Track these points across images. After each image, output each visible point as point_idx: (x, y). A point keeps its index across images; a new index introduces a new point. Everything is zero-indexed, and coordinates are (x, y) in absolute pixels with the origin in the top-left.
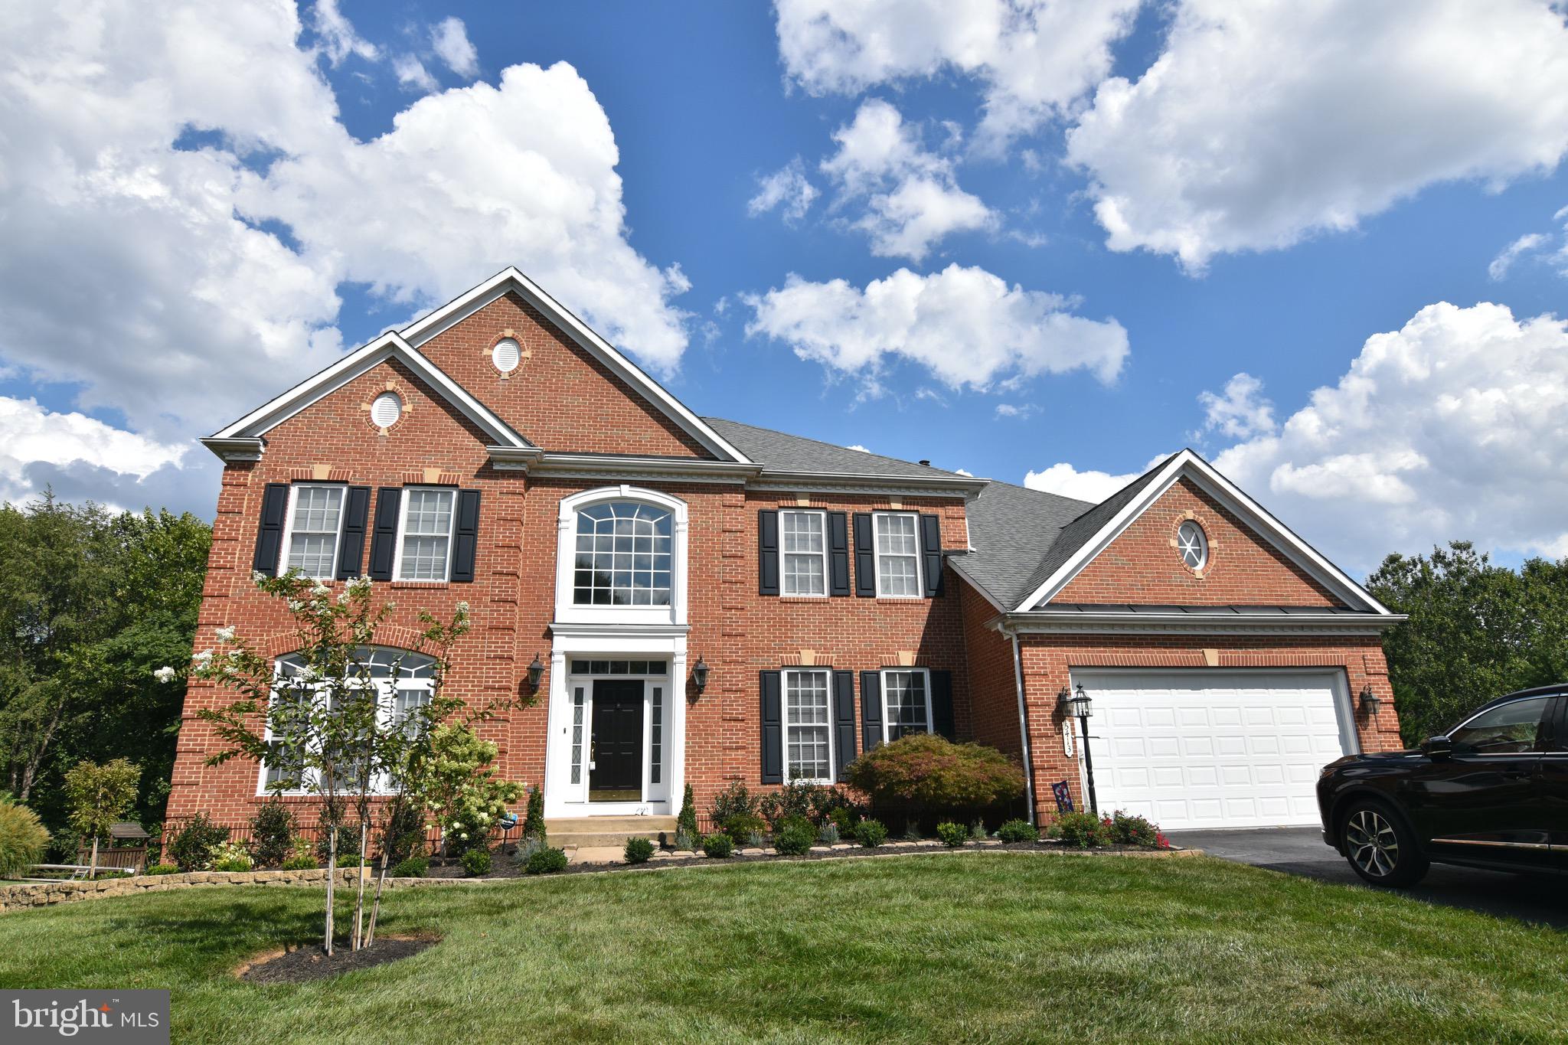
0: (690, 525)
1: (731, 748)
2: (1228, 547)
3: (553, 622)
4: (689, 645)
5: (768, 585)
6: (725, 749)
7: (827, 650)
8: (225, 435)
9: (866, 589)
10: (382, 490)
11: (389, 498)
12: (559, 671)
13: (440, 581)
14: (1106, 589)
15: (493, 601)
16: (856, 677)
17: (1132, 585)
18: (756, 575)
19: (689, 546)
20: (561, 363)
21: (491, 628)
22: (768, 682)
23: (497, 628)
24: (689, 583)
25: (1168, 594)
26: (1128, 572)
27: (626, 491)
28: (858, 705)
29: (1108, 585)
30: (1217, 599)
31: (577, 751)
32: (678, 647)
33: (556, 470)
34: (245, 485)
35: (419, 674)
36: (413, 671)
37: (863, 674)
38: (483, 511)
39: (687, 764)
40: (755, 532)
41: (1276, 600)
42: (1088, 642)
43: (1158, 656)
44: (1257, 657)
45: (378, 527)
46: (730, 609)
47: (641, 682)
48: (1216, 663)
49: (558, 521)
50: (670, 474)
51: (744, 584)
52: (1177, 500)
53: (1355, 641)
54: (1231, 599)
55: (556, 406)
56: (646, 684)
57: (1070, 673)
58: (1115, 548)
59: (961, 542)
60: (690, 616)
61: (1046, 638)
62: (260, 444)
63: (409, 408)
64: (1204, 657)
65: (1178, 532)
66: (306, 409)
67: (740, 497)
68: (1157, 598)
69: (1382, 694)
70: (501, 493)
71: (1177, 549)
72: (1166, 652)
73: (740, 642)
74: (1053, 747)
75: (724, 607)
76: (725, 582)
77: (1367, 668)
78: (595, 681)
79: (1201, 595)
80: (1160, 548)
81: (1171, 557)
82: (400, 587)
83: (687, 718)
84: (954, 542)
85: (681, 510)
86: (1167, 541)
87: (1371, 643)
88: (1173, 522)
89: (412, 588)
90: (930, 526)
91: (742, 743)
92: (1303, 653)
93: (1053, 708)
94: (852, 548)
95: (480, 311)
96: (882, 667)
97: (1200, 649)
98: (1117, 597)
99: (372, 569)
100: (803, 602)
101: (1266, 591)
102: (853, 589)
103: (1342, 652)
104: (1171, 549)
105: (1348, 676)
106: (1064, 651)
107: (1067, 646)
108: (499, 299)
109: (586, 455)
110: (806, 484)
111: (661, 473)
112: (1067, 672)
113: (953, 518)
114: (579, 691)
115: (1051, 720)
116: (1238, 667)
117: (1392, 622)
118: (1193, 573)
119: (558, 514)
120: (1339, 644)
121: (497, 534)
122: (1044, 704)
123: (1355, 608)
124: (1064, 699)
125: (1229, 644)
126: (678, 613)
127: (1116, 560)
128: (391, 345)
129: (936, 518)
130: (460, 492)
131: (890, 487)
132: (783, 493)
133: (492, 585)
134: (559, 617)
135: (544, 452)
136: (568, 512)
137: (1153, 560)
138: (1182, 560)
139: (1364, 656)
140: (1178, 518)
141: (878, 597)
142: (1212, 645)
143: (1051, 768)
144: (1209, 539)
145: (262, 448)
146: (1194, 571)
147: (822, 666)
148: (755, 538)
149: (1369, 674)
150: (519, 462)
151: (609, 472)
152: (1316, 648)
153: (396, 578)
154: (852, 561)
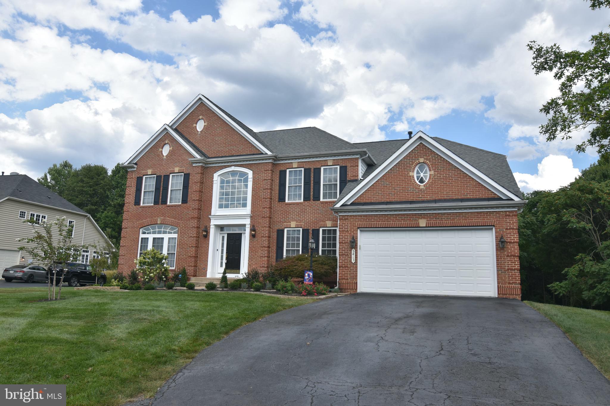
0: (253, 179)
2: (439, 173)
3: (211, 215)
4: (251, 221)
5: (282, 198)
6: (261, 257)
7: (301, 221)
8: (126, 164)
9: (317, 198)
10: (164, 176)
11: (167, 177)
12: (212, 231)
13: (179, 204)
14: (378, 196)
15: (192, 209)
16: (311, 232)
17: (390, 193)
18: (277, 195)
19: (253, 186)
20: (216, 125)
21: (192, 218)
22: (280, 233)
23: (193, 218)
24: (252, 200)
25: (406, 196)
26: (388, 188)
27: (233, 168)
29: (378, 194)
30: (429, 197)
31: (222, 257)
32: (247, 222)
33: (213, 163)
34: (132, 178)
35: (174, 233)
36: (172, 232)
37: (313, 230)
38: (190, 180)
39: (249, 262)
40: (278, 179)
41: (460, 196)
42: (367, 218)
43: (397, 223)
44: (446, 222)
45: (163, 188)
46: (265, 208)
47: (241, 234)
48: (425, 226)
49: (213, 181)
50: (247, 161)
51: (271, 199)
52: (416, 154)
53: (502, 214)
54: (437, 197)
55: (214, 141)
56: (242, 234)
57: (359, 231)
58: (384, 178)
59: (355, 176)
60: (251, 211)
61: (350, 217)
62: (134, 165)
63: (171, 148)
64: (418, 223)
65: (417, 168)
66: (146, 153)
67: (270, 166)
68: (400, 198)
69: (512, 238)
70: (195, 173)
71: (414, 176)
72: (401, 221)
73: (268, 220)
74: (348, 259)
75: (263, 208)
76: (263, 198)
77: (506, 226)
78: (228, 234)
79: (422, 196)
80: (405, 177)
81: (410, 180)
82: (169, 206)
83: (249, 246)
84: (353, 176)
85: (250, 173)
86: (409, 173)
87: (511, 214)
88: (413, 165)
89: (172, 206)
90: (344, 170)
91: (266, 255)
92: (471, 220)
93: (349, 244)
94: (312, 182)
95: (193, 111)
96: (320, 227)
97: (418, 219)
98: (383, 199)
99: (162, 201)
100: (294, 204)
101: (456, 192)
102: (312, 198)
103: (493, 219)
104: (410, 176)
105: (495, 230)
106: (356, 222)
107: (358, 220)
108: (198, 106)
109: (222, 157)
110: (296, 159)
111: (244, 161)
112: (357, 230)
113: (353, 166)
114: (223, 237)
115: (348, 249)
116: (436, 227)
117: (521, 204)
118: (419, 186)
119: (213, 179)
120: (493, 215)
121: (194, 187)
122: (345, 243)
123: (504, 198)
124: (353, 240)
125: (433, 217)
126: (248, 210)
127: (384, 183)
128: (165, 129)
129: (346, 167)
130: (184, 174)
131: (328, 157)
132: (288, 163)
133: (192, 204)
134: (213, 213)
135: (209, 158)
136: (216, 177)
137: (401, 182)
138: (415, 181)
139: (506, 220)
140: (416, 162)
141: (321, 200)
142: (424, 218)
143: (346, 267)
144: (430, 170)
145: (136, 166)
146: (420, 185)
147: (299, 227)
148: (278, 181)
149: (507, 229)
150: (199, 163)
151: (228, 162)
152: (479, 218)
153: (168, 203)
154: (312, 187)
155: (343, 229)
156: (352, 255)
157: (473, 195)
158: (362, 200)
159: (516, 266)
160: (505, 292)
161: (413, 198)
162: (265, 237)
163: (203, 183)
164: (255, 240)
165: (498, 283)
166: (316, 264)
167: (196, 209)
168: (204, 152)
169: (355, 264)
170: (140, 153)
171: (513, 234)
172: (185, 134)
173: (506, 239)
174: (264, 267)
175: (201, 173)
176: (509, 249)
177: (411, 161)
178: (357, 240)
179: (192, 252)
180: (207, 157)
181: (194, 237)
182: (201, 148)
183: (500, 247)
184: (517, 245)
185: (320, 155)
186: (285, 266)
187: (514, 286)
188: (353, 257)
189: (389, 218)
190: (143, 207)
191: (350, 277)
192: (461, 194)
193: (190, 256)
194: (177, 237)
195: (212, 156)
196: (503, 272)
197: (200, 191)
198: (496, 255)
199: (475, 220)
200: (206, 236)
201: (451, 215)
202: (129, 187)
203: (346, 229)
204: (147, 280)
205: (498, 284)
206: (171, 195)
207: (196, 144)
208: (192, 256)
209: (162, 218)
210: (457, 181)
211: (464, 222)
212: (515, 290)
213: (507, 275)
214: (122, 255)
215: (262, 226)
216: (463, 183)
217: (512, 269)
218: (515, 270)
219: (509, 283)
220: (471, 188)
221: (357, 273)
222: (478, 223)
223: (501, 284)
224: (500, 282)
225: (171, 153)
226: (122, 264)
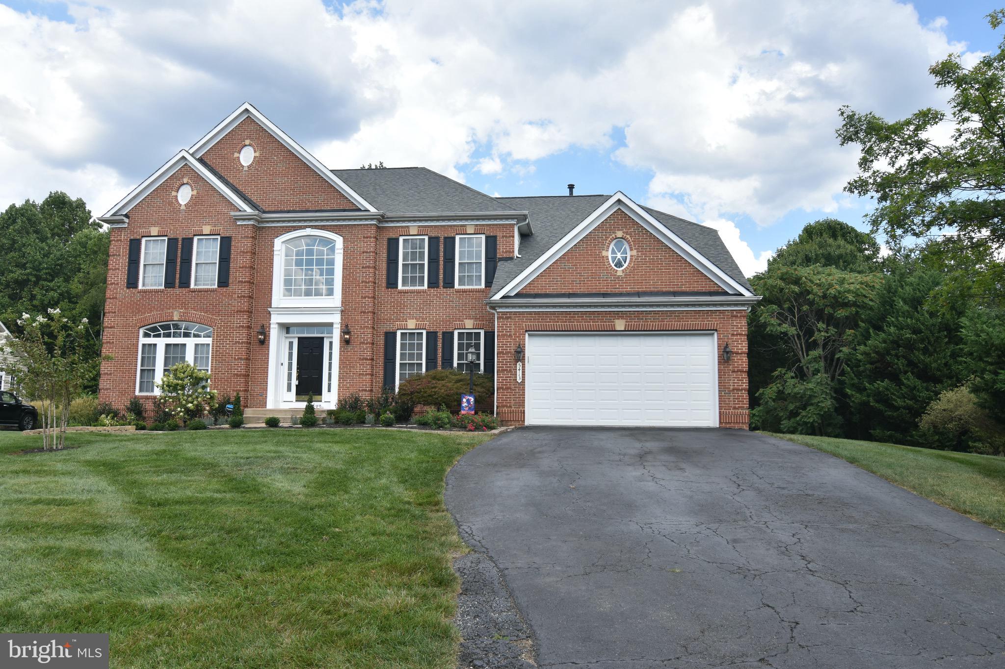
0: (344, 249)
1: (362, 374)
2: (644, 254)
3: (271, 307)
4: (342, 318)
5: (392, 283)
6: (360, 374)
7: (423, 319)
8: (108, 215)
9: (449, 283)
10: (183, 239)
11: (188, 242)
12: (274, 333)
13: (213, 287)
14: (555, 284)
15: (238, 297)
16: (440, 336)
17: (573, 281)
18: (384, 277)
19: (343, 262)
20: (275, 158)
21: (237, 312)
22: (390, 338)
23: (241, 311)
24: (343, 284)
25: (597, 286)
26: (572, 273)
27: (309, 231)
28: (440, 351)
29: (557, 281)
30: (630, 288)
31: (290, 375)
32: (336, 319)
33: (273, 222)
34: (121, 240)
35: (206, 336)
36: (202, 334)
37: (444, 333)
38: (233, 248)
39: (339, 383)
40: (385, 251)
42: (540, 317)
43: (584, 325)
44: (653, 324)
45: (182, 259)
46: (365, 297)
47: (322, 338)
48: (623, 329)
49: (273, 251)
50: (333, 220)
51: (375, 283)
52: (613, 225)
53: (727, 314)
54: (640, 288)
55: (273, 184)
56: (325, 339)
57: (527, 335)
58: (564, 258)
59: (510, 252)
60: (342, 302)
61: (514, 314)
62: (125, 218)
63: (195, 192)
64: (614, 325)
65: (612, 246)
66: (145, 197)
67: (372, 232)
68: (588, 289)
69: (740, 348)
70: (241, 237)
71: (608, 257)
72: (590, 322)
73: (370, 316)
74: (511, 377)
75: (362, 297)
76: (362, 282)
77: (732, 331)
78: (299, 338)
79: (619, 286)
80: (595, 257)
81: (602, 262)
82: (194, 291)
83: (340, 358)
84: (506, 252)
85: (339, 241)
86: (601, 252)
87: (739, 315)
88: (607, 240)
89: (200, 291)
90: (491, 242)
91: (369, 372)
92: (686, 321)
93: (513, 354)
94: (442, 259)
95: (232, 131)
96: (455, 329)
97: (614, 319)
98: (563, 289)
99: (180, 283)
100: (412, 292)
101: (666, 282)
102: (441, 283)
103: (715, 321)
104: (603, 257)
105: (718, 336)
106: (524, 322)
107: (526, 319)
108: (242, 122)
109: (288, 212)
110: (415, 221)
111: (327, 220)
112: (525, 334)
113: (506, 237)
114: (291, 344)
115: (511, 362)
116: (639, 331)
117: (753, 301)
118: (616, 272)
119: (274, 247)
120: (715, 315)
121: (239, 261)
122: (507, 353)
123: (730, 292)
124: (519, 350)
125: (634, 317)
126: (336, 300)
127: (564, 265)
128: (183, 158)
129: (495, 237)
130: (222, 238)
131: (467, 220)
132: (402, 227)
133: (236, 288)
134: (274, 304)
135: (264, 212)
136: (279, 244)
137: (590, 265)
138: (610, 264)
139: (732, 323)
140: (611, 237)
141: (455, 288)
142: (622, 318)
143: (507, 388)
144: (631, 249)
145: (126, 220)
146: (617, 270)
147: (420, 329)
148: (385, 255)
149: (733, 335)
150: (249, 219)
151: (300, 221)
152: (697, 319)
153: (192, 286)
154: (441, 267)
155: (503, 332)
156: (518, 371)
157: (690, 287)
158: (532, 289)
159: (744, 385)
160: (729, 420)
161: (607, 288)
162: (367, 343)
163: (254, 253)
164: (350, 348)
165: (720, 407)
166: (464, 385)
167: (244, 297)
168: (255, 201)
169: (522, 385)
170: (134, 197)
171: (741, 341)
172: (219, 170)
173: (732, 349)
174: (366, 390)
175: (253, 237)
176: (736, 362)
177: (604, 235)
178: (525, 349)
179: (240, 367)
180: (262, 210)
181: (242, 343)
182: (249, 195)
183: (724, 360)
184: (745, 357)
185: (456, 216)
186: (420, 388)
187: (740, 412)
188: (519, 373)
189: (572, 317)
190: (145, 292)
191: (515, 403)
192: (673, 285)
193: (237, 375)
194: (211, 343)
195: (270, 209)
196: (727, 393)
197: (251, 267)
198: (719, 370)
199: (691, 321)
200: (264, 342)
201: (659, 314)
202: (114, 255)
203: (508, 332)
204: (181, 414)
205: (719, 409)
206: (196, 272)
207: (240, 188)
208: (240, 375)
209: (182, 311)
210: (669, 266)
211: (677, 324)
212: (742, 416)
213: (732, 398)
214: (107, 374)
215: (361, 327)
216: (676, 269)
217: (738, 390)
218: (742, 390)
219: (735, 408)
220: (687, 277)
221: (524, 398)
222: (695, 326)
223: (725, 409)
224: (723, 407)
225: (194, 202)
226: (107, 389)
